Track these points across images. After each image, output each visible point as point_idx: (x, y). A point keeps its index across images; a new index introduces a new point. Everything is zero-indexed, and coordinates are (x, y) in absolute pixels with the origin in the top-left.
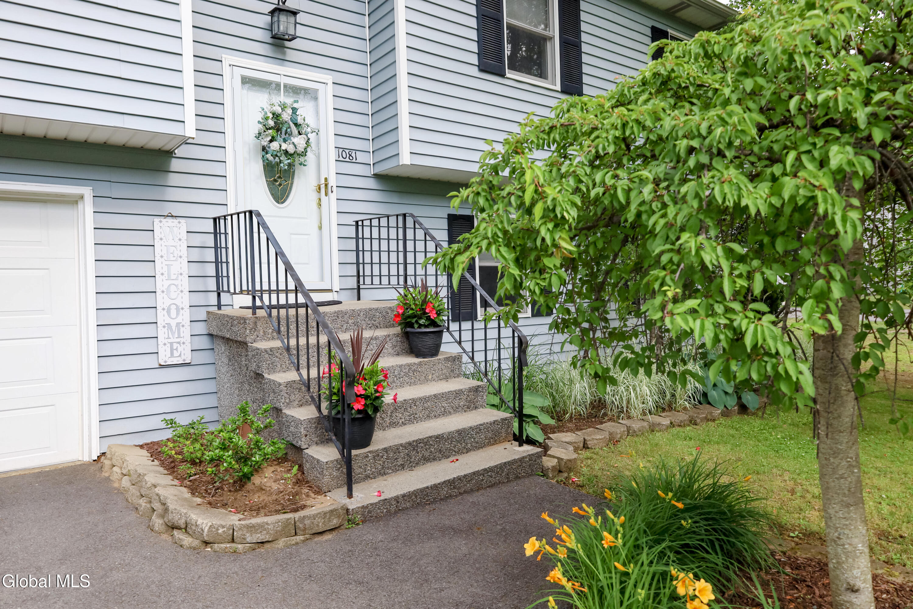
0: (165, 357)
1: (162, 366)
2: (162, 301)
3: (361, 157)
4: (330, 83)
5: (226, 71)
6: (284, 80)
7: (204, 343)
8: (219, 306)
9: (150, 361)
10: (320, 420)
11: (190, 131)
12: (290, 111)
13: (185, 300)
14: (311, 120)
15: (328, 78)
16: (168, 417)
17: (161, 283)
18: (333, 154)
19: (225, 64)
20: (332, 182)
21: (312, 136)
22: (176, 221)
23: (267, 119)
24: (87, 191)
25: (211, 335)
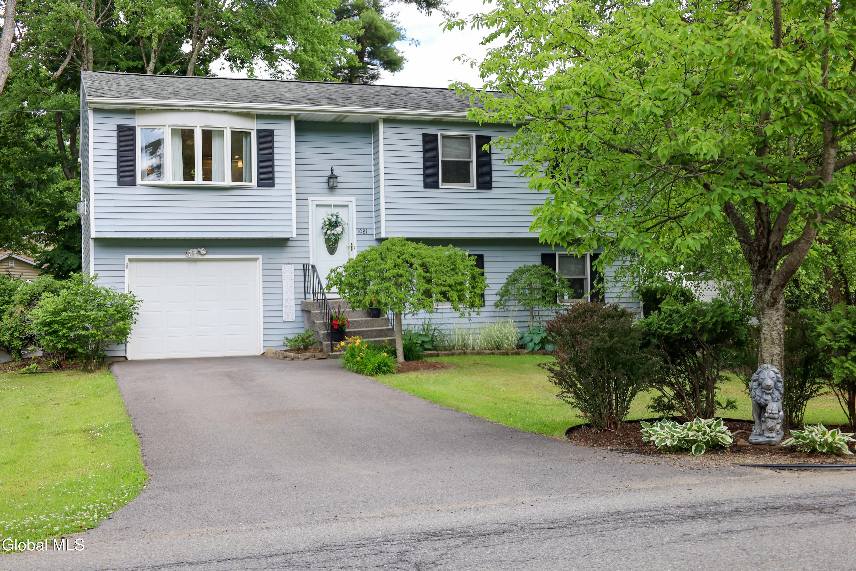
0: (285, 319)
1: (284, 322)
2: (285, 297)
3: (369, 232)
4: (354, 200)
5: (310, 203)
6: (333, 203)
7: (300, 313)
8: (305, 299)
9: (280, 320)
10: (328, 334)
11: (294, 235)
12: (335, 217)
13: (293, 296)
14: (345, 220)
15: (353, 199)
16: (286, 336)
17: (284, 290)
18: (355, 232)
19: (309, 201)
20: (355, 245)
21: (345, 226)
22: (290, 265)
23: (325, 222)
24: (260, 256)
25: (302, 310)
